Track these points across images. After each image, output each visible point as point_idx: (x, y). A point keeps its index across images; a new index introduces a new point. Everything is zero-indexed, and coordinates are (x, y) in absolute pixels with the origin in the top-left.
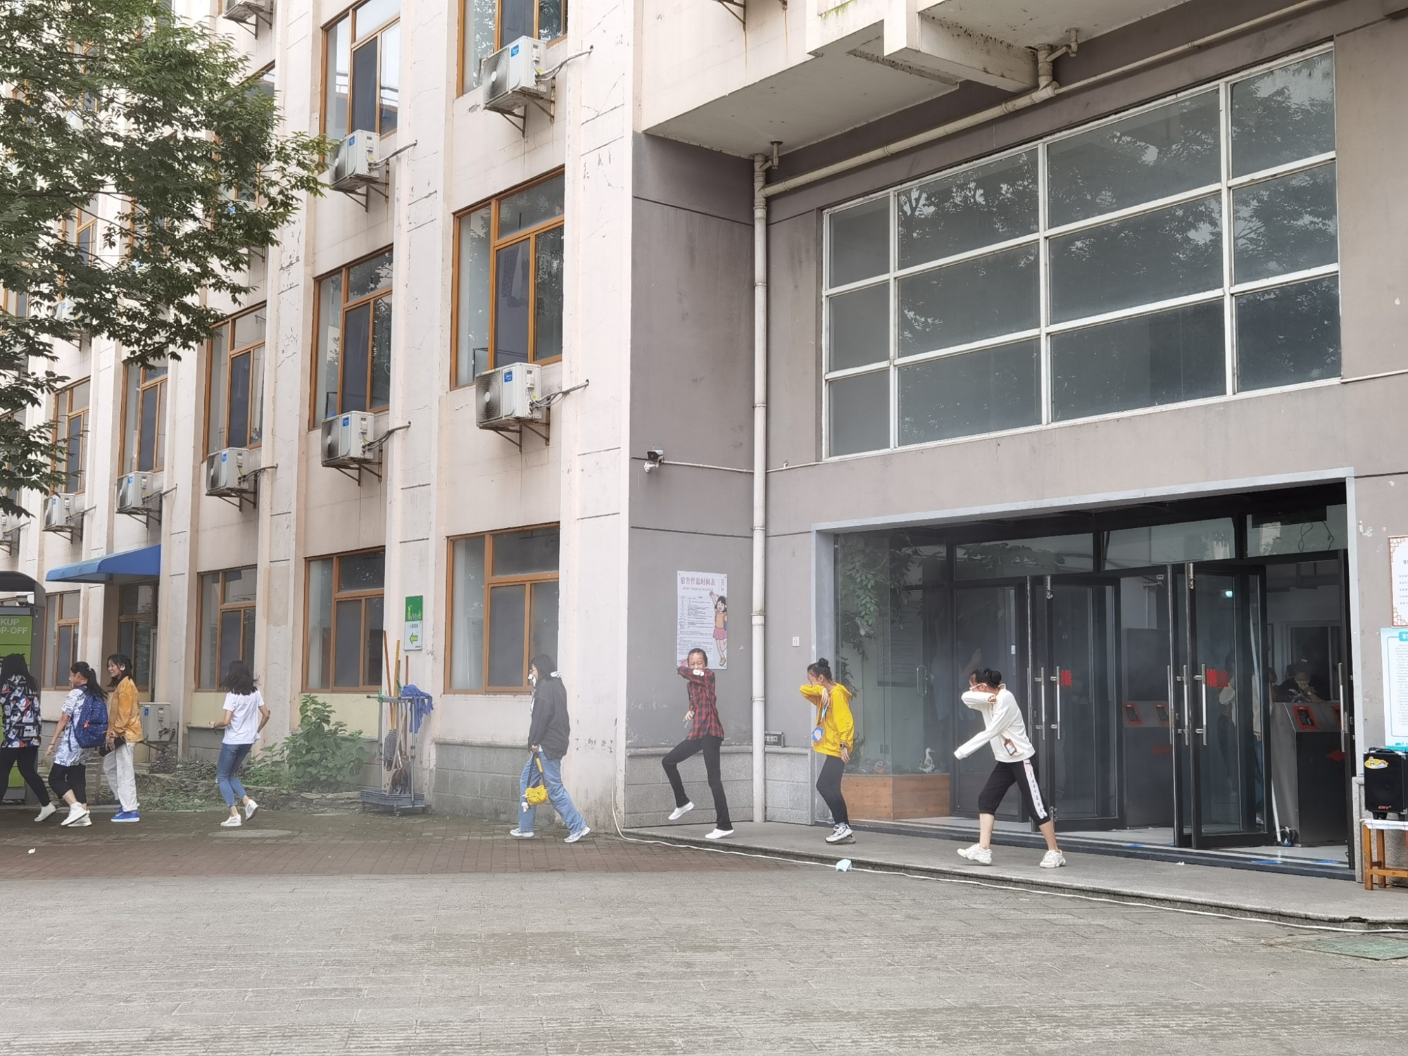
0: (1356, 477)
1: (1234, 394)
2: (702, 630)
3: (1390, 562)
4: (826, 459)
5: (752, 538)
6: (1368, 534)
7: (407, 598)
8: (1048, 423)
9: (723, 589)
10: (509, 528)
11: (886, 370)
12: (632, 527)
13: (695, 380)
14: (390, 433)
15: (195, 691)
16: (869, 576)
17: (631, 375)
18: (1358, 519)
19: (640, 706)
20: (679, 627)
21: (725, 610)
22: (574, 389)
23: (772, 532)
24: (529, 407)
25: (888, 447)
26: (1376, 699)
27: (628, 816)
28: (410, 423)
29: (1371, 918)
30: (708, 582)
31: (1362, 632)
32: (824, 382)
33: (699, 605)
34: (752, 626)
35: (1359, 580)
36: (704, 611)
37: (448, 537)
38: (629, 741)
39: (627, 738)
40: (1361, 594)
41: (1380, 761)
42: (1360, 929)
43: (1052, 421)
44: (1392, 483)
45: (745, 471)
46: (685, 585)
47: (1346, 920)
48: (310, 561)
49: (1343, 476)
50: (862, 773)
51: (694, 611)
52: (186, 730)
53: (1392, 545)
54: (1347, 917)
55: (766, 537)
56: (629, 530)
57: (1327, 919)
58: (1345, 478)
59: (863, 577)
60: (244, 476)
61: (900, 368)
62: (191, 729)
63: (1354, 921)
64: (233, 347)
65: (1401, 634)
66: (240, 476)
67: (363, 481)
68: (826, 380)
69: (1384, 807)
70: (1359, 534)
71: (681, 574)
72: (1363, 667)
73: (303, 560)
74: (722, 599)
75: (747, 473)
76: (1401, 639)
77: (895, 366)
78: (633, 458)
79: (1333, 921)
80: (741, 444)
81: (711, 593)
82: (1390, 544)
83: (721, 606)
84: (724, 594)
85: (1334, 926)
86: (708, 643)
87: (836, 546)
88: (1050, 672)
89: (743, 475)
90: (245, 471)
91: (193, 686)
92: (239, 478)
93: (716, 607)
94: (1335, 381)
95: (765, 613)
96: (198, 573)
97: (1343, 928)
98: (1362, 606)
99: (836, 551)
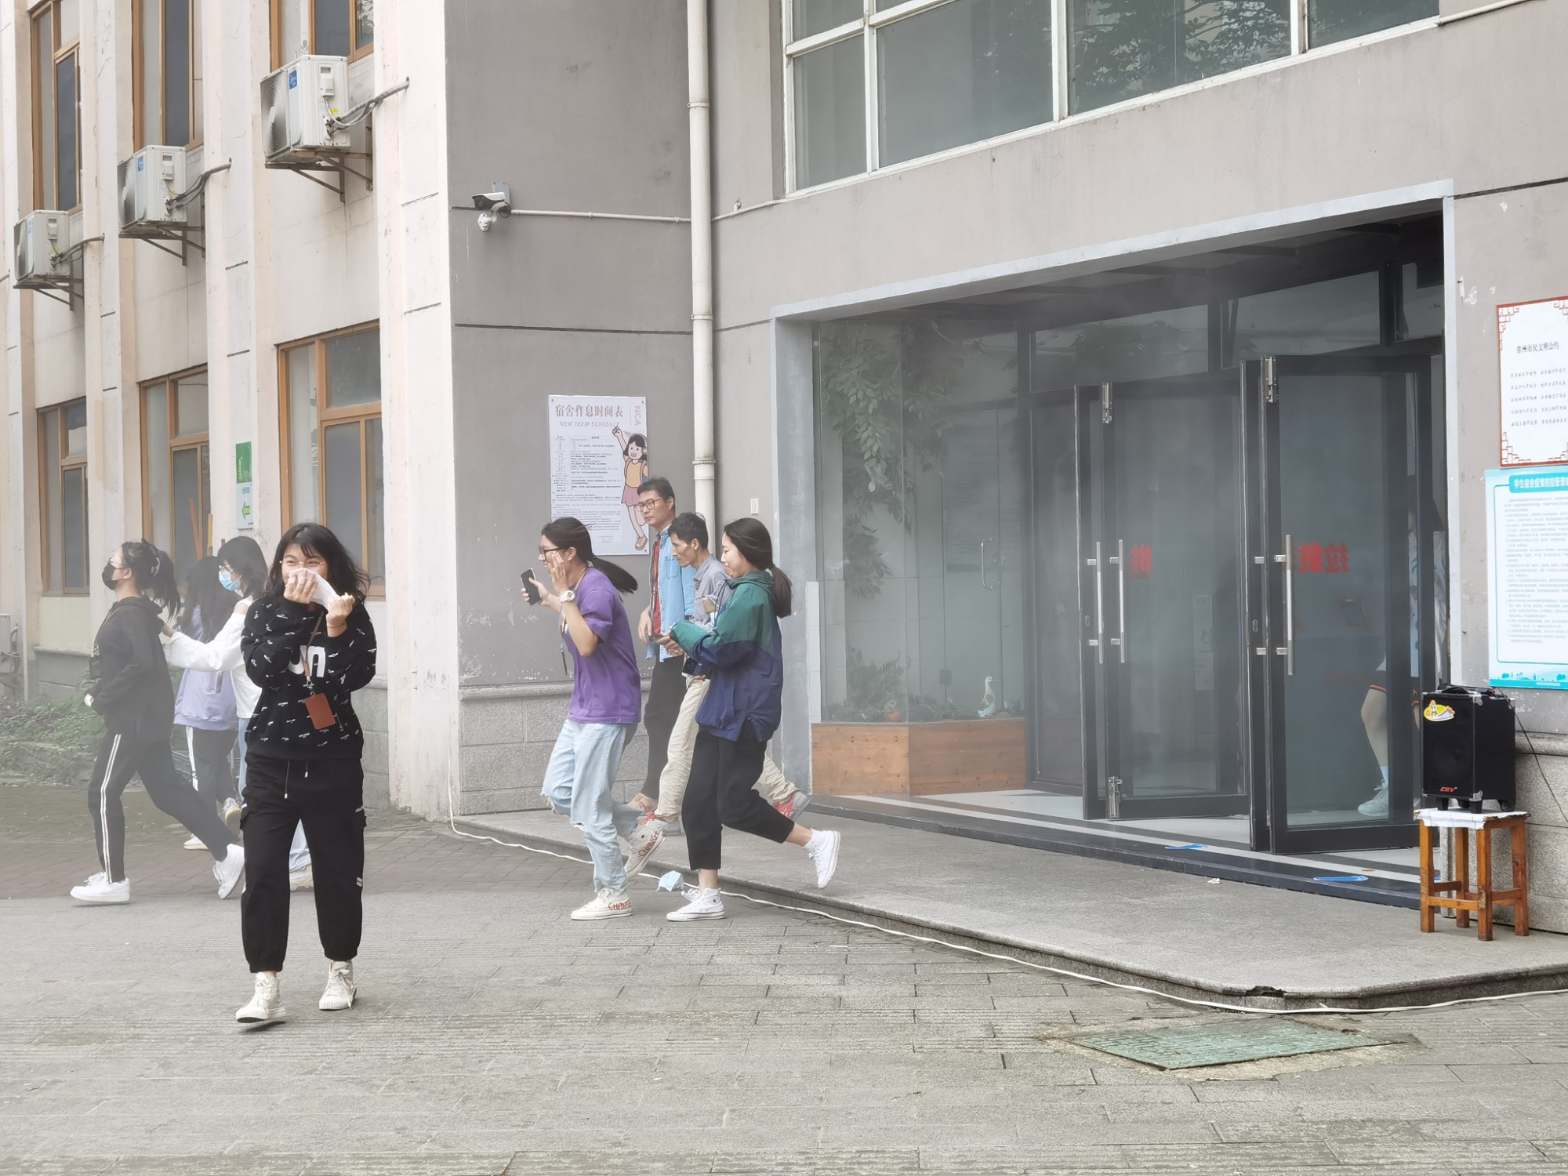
0: (1457, 197)
1: (1304, 52)
2: (598, 492)
3: (1499, 350)
4: (792, 194)
5: (691, 333)
6: (1471, 300)
7: (237, 445)
8: (1062, 118)
9: (638, 423)
10: (337, 330)
11: (858, 36)
12: (457, 325)
13: (574, 69)
14: (205, 178)
15: (44, 596)
16: (869, 392)
17: (447, 66)
18: (1458, 273)
19: (485, 618)
20: (554, 488)
21: (644, 458)
22: (387, 95)
23: (724, 323)
24: (325, 128)
25: (864, 170)
26: (1478, 598)
27: (466, 795)
28: (230, 160)
29: (1289, 988)
30: (609, 412)
31: (1462, 477)
32: (785, 59)
33: (593, 450)
34: (693, 482)
35: (1458, 383)
36: (602, 460)
37: (278, 346)
38: (465, 676)
39: (463, 669)
40: (1462, 408)
41: (1446, 708)
42: (1272, 1006)
43: (1069, 114)
44: (1504, 206)
45: (677, 219)
46: (564, 418)
47: (1250, 993)
48: (146, 388)
49: (1437, 196)
50: (861, 720)
51: (583, 460)
52: (33, 657)
53: (1502, 319)
54: (1251, 987)
55: (715, 331)
56: (453, 331)
57: (1220, 991)
58: (1440, 201)
59: (860, 395)
60: (61, 256)
61: (881, 29)
62: (39, 653)
63: (1264, 994)
64: (58, 45)
65: (1512, 479)
66: (53, 255)
67: (190, 258)
68: (789, 56)
69: (1447, 789)
70: (1460, 300)
71: (556, 401)
72: (1463, 540)
73: (137, 389)
74: (638, 440)
75: (680, 222)
76: (1513, 489)
77: (870, 26)
78: (455, 209)
79: (1230, 994)
80: (668, 174)
81: (616, 430)
82: (1498, 316)
83: (636, 451)
84: (642, 431)
85: (1233, 1003)
86: (611, 513)
87: (816, 343)
88: (1109, 550)
89: (673, 227)
90: (62, 248)
91: (40, 587)
92: (54, 259)
93: (626, 453)
94: (1430, 23)
95: (715, 459)
96: (38, 410)
97: (1246, 1006)
98: (1462, 430)
99: (814, 351)
